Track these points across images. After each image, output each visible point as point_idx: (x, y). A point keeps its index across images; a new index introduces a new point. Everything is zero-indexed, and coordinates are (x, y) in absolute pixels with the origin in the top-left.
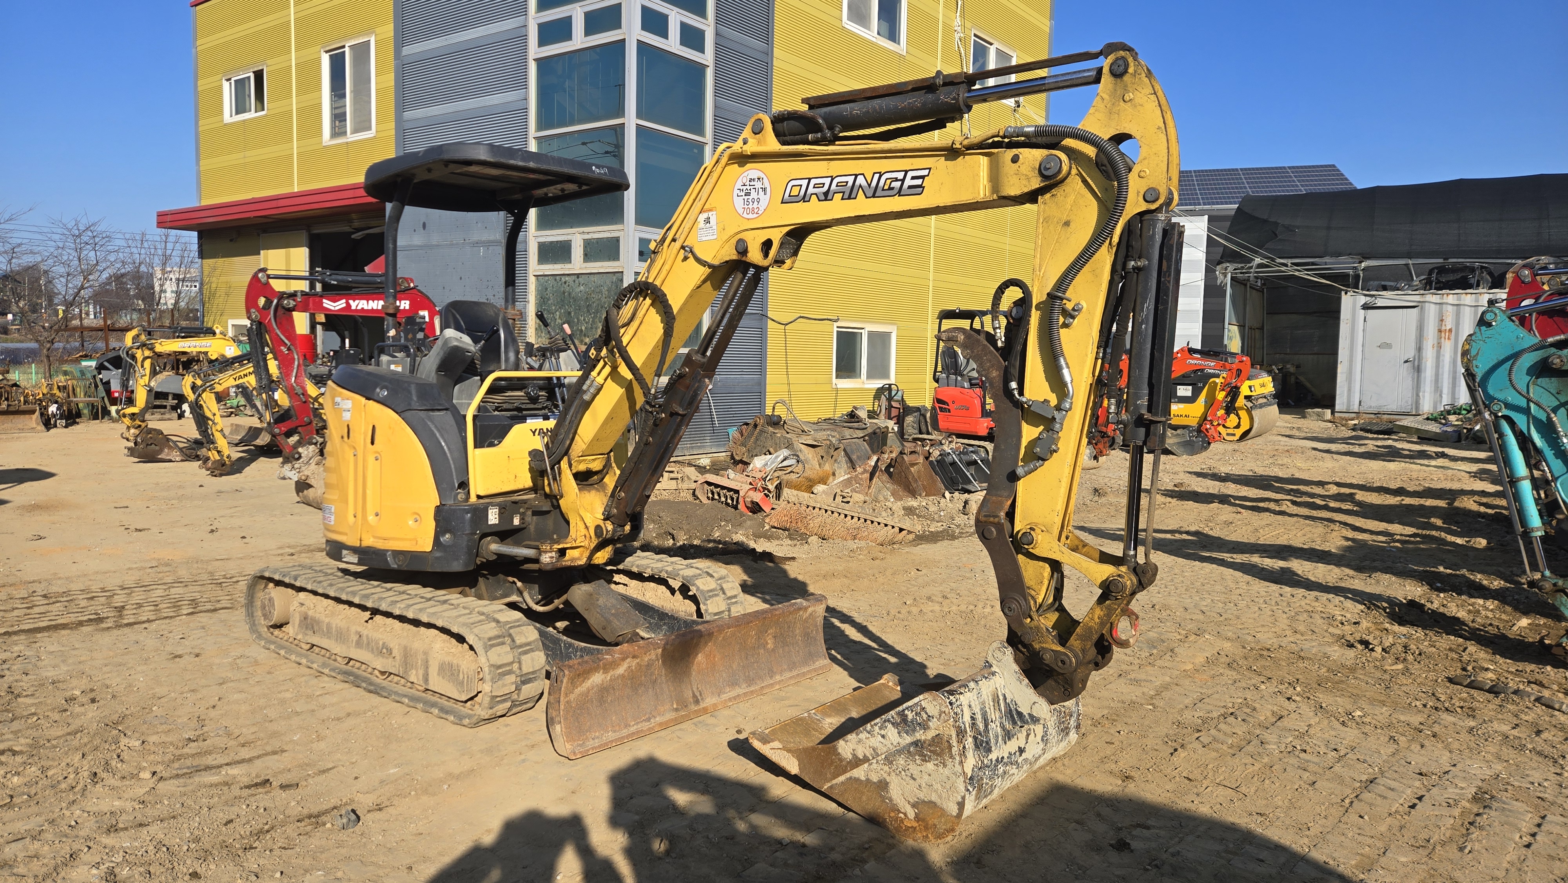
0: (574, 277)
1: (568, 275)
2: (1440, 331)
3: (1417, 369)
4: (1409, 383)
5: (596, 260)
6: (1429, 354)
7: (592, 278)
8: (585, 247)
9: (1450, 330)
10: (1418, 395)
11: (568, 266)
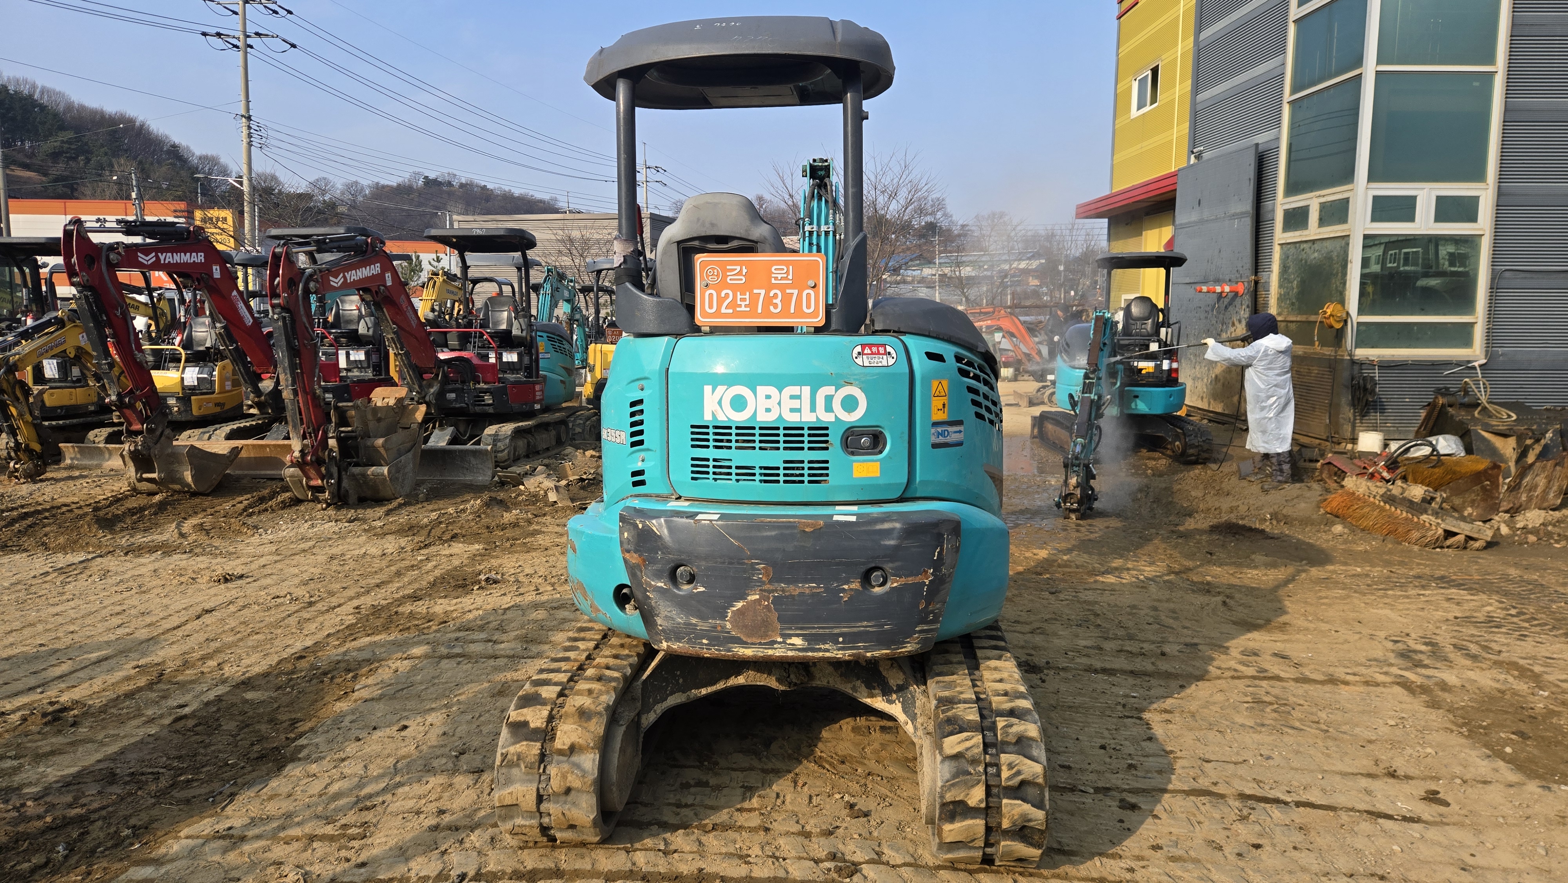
0: (1310, 244)
1: (1306, 242)
5: (1329, 225)
7: (1326, 244)
8: (1321, 211)
11: (1305, 232)
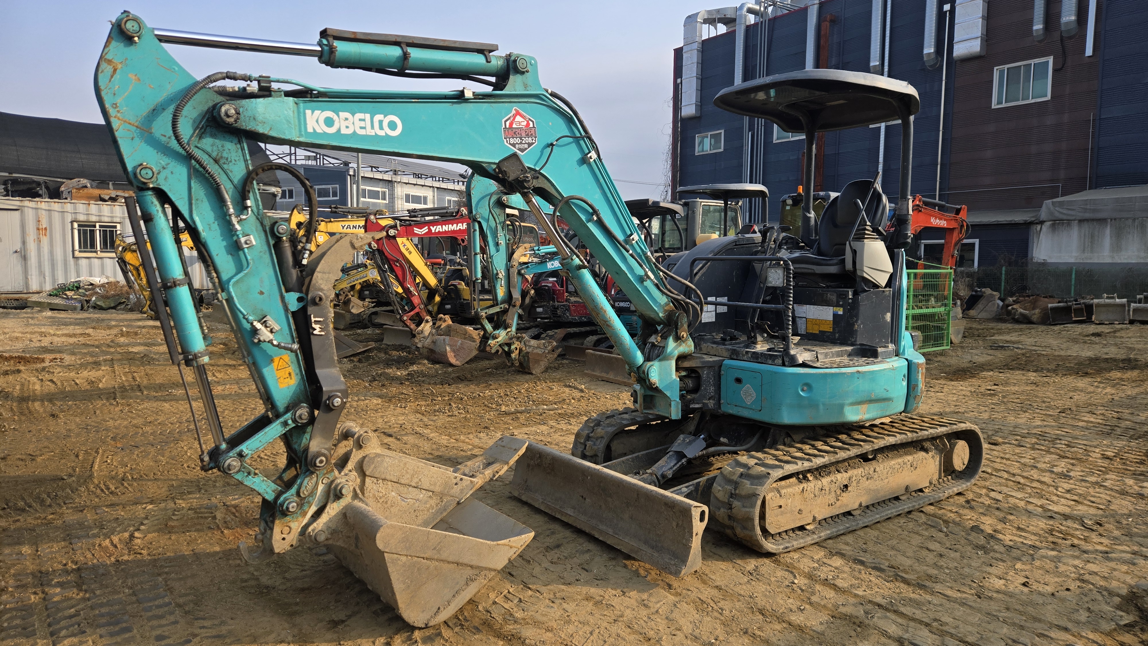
2: (38, 229)
3: (25, 258)
4: (19, 268)
6: (32, 246)
9: (46, 229)
10: (27, 278)
